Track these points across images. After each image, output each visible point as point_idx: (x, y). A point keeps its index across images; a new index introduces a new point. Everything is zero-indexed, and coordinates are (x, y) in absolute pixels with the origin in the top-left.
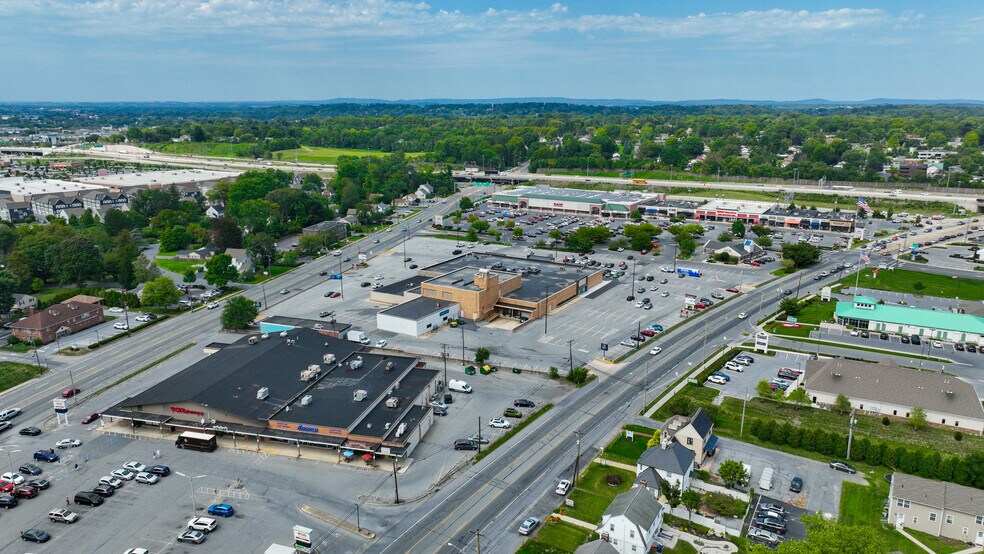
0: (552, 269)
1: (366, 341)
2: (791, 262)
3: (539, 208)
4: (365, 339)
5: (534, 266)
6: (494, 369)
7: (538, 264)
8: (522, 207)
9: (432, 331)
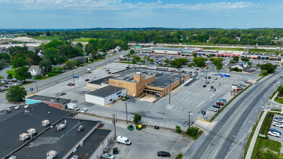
0: (168, 73)
1: (77, 109)
2: (266, 71)
3: (158, 53)
4: (77, 107)
5: (160, 72)
6: (144, 126)
7: (161, 72)
8: (152, 53)
9: (112, 103)
